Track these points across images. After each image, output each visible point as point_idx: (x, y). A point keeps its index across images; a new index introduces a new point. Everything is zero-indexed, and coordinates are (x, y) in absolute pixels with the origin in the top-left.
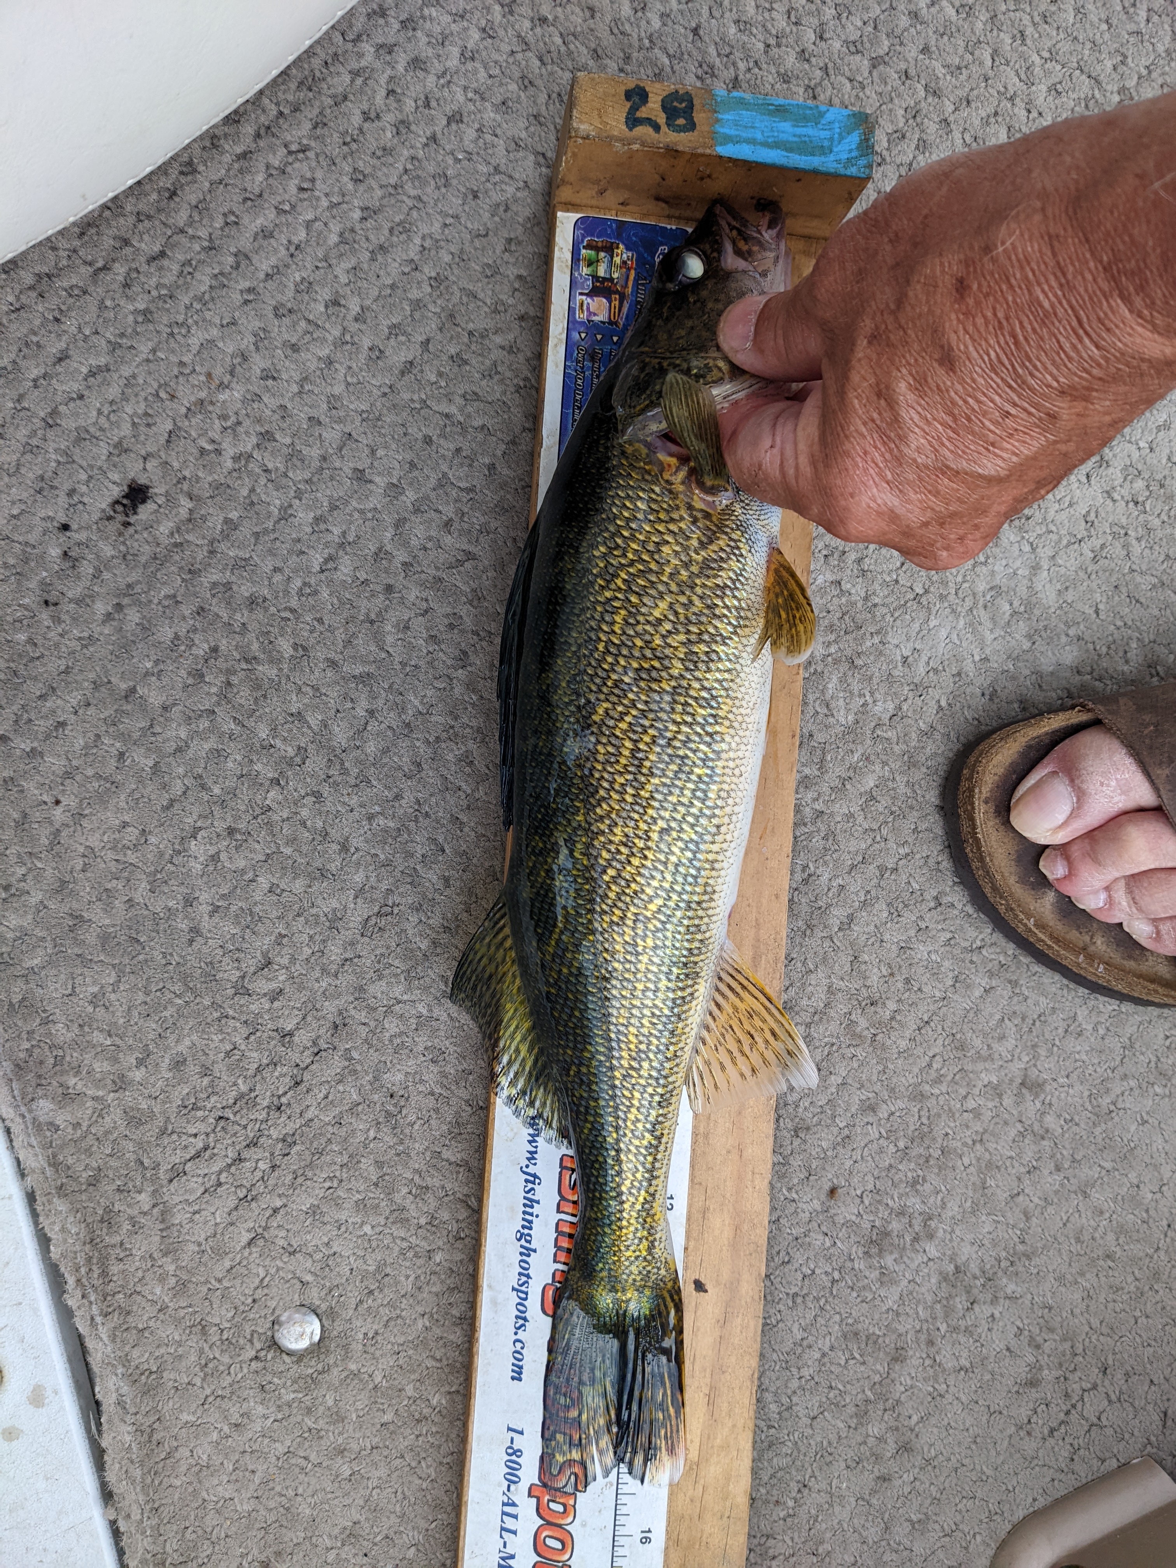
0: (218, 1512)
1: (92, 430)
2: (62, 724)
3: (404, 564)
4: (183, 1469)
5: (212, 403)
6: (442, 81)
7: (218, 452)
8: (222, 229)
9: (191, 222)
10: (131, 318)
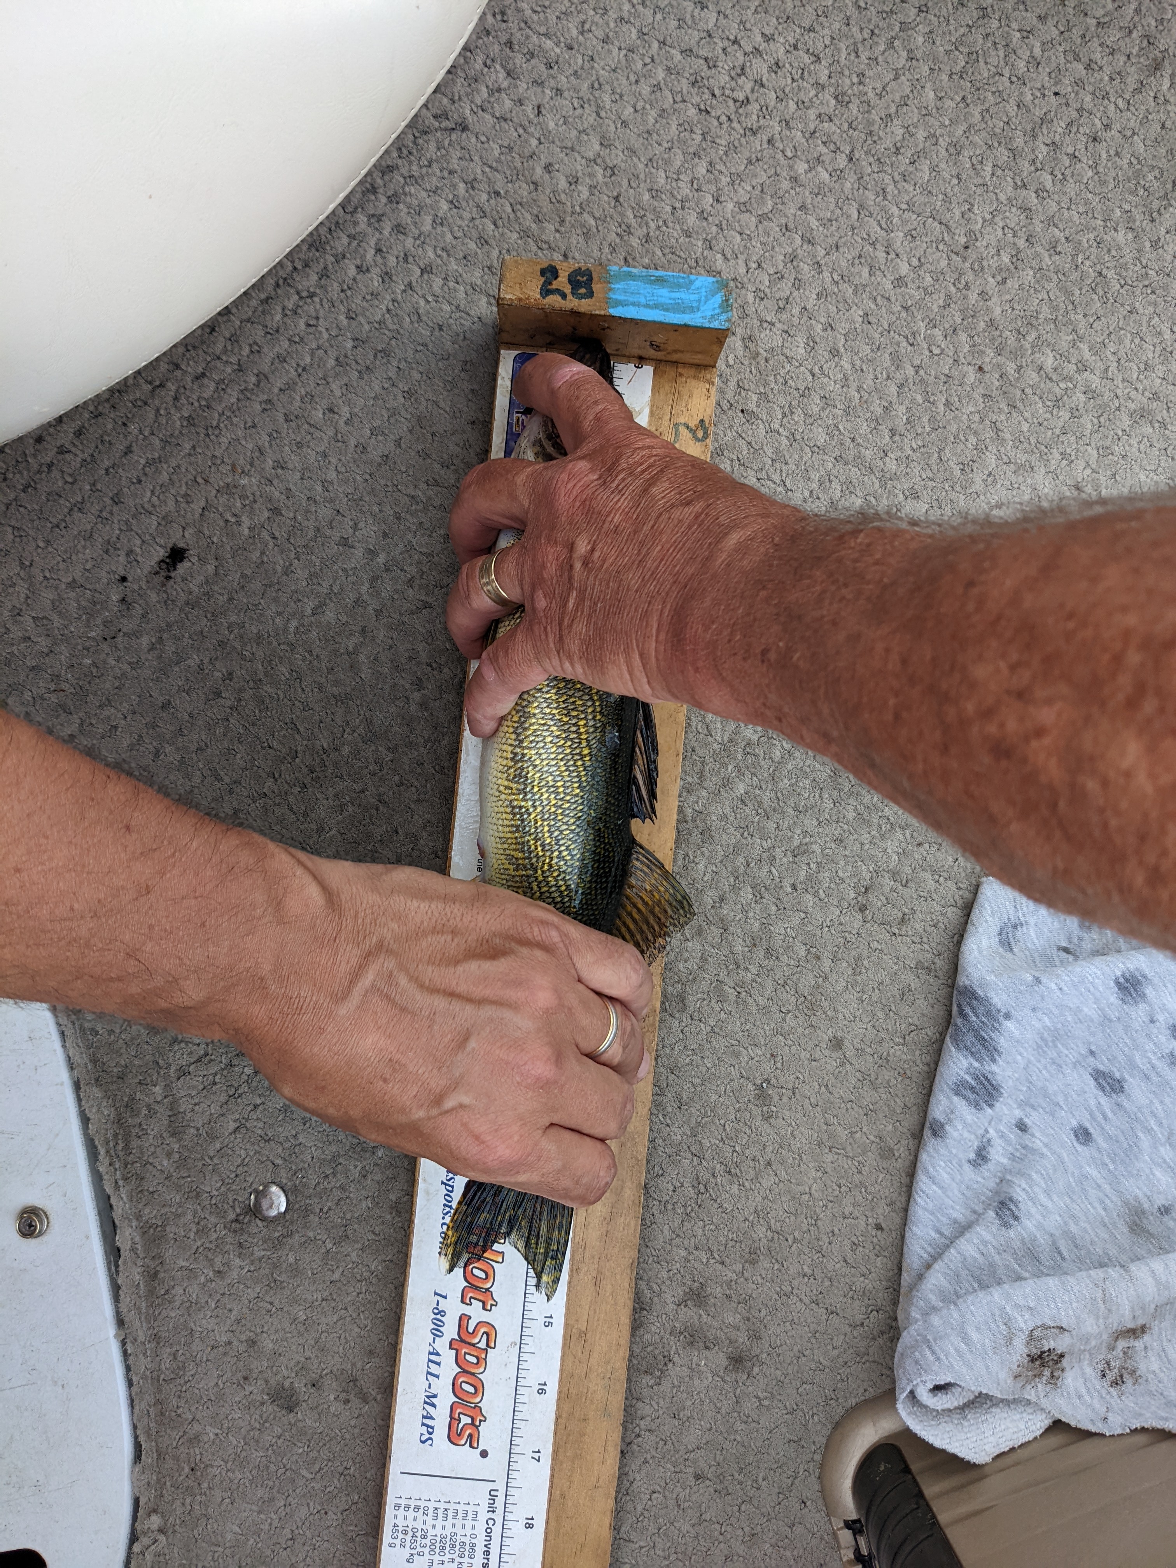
0: (202, 1340)
1: (146, 506)
2: (116, 727)
3: (376, 610)
4: (178, 1303)
5: (235, 486)
6: (418, 242)
7: (238, 523)
8: (248, 356)
9: (225, 351)
10: (178, 423)
